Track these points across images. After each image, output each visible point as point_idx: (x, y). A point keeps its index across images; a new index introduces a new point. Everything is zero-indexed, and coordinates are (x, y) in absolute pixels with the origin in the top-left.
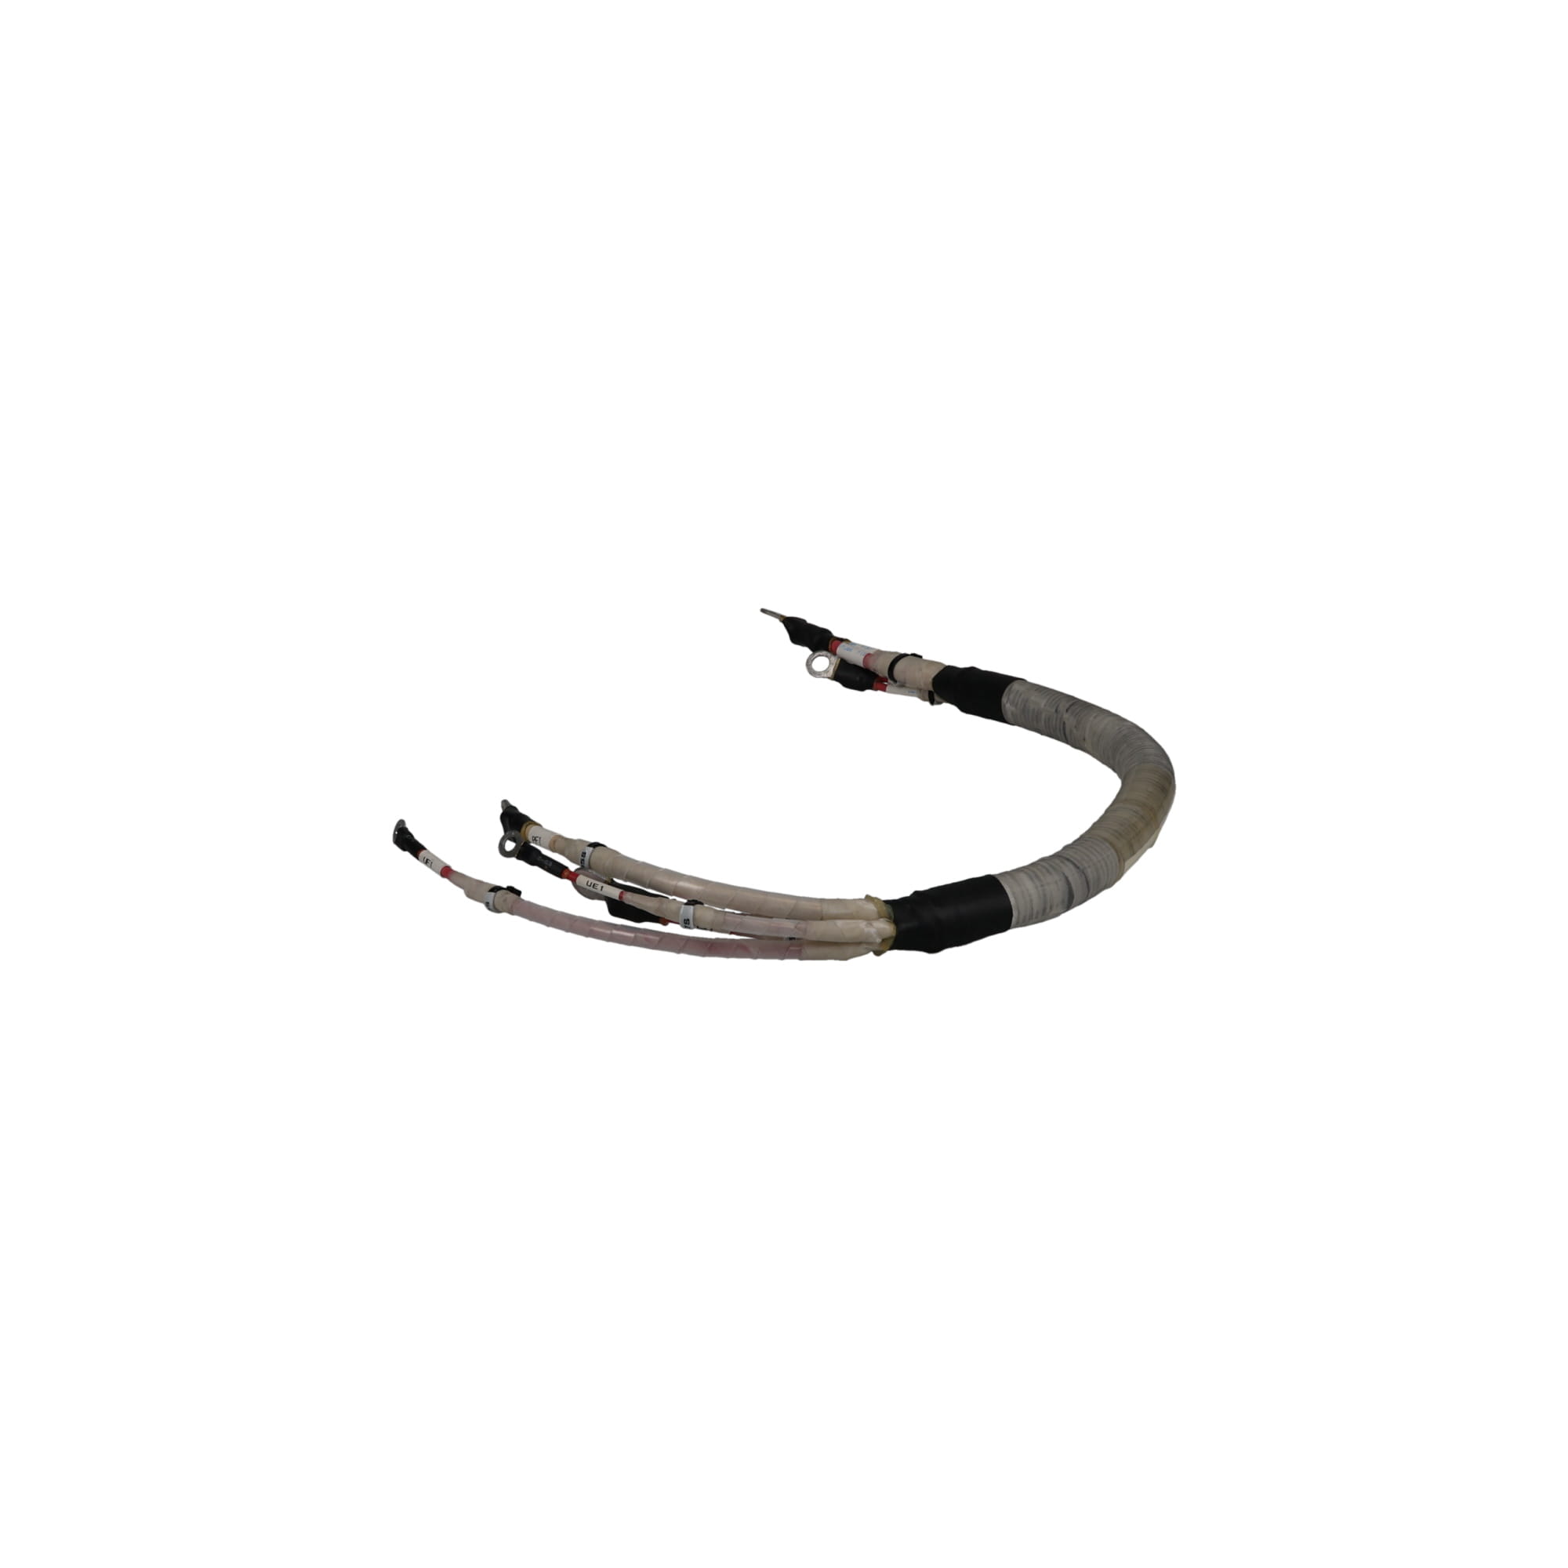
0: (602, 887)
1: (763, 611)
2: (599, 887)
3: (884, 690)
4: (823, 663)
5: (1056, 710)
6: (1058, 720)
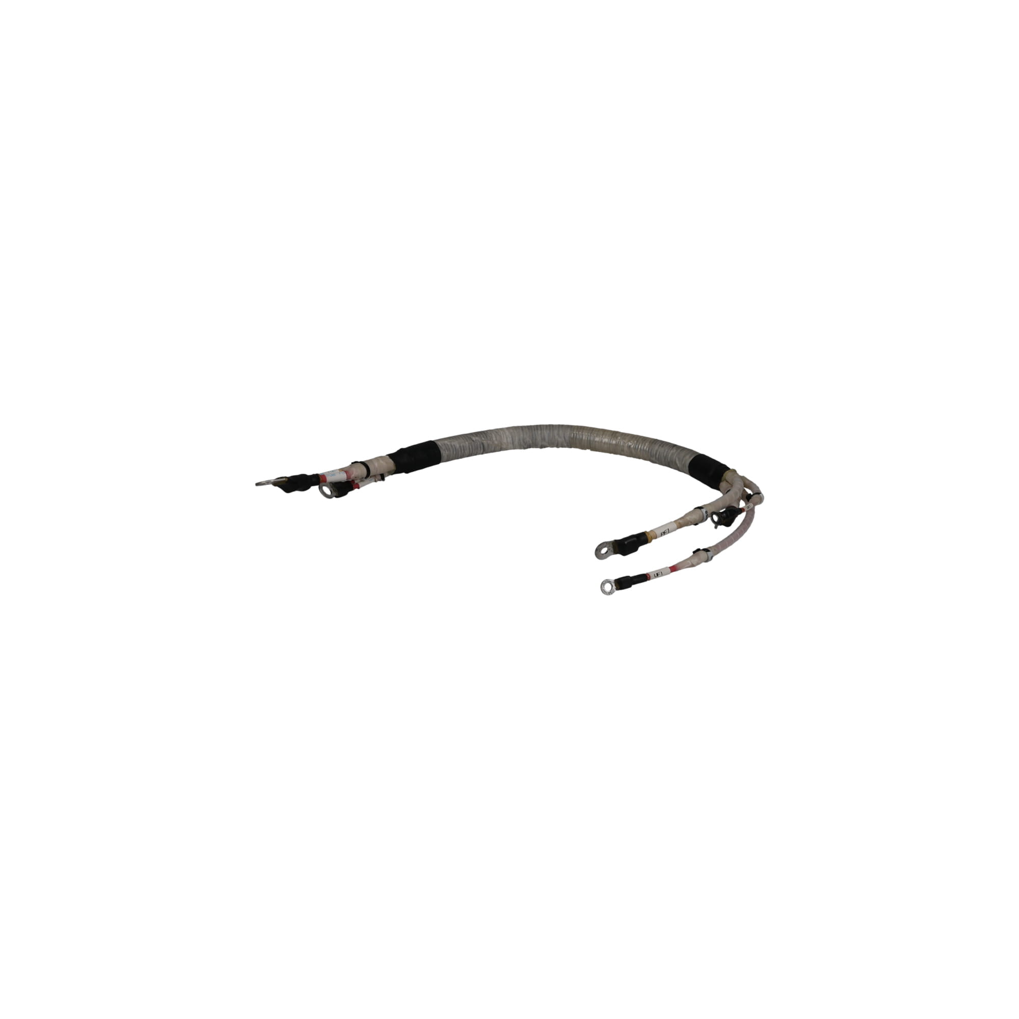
5: (473, 441)
6: (479, 444)
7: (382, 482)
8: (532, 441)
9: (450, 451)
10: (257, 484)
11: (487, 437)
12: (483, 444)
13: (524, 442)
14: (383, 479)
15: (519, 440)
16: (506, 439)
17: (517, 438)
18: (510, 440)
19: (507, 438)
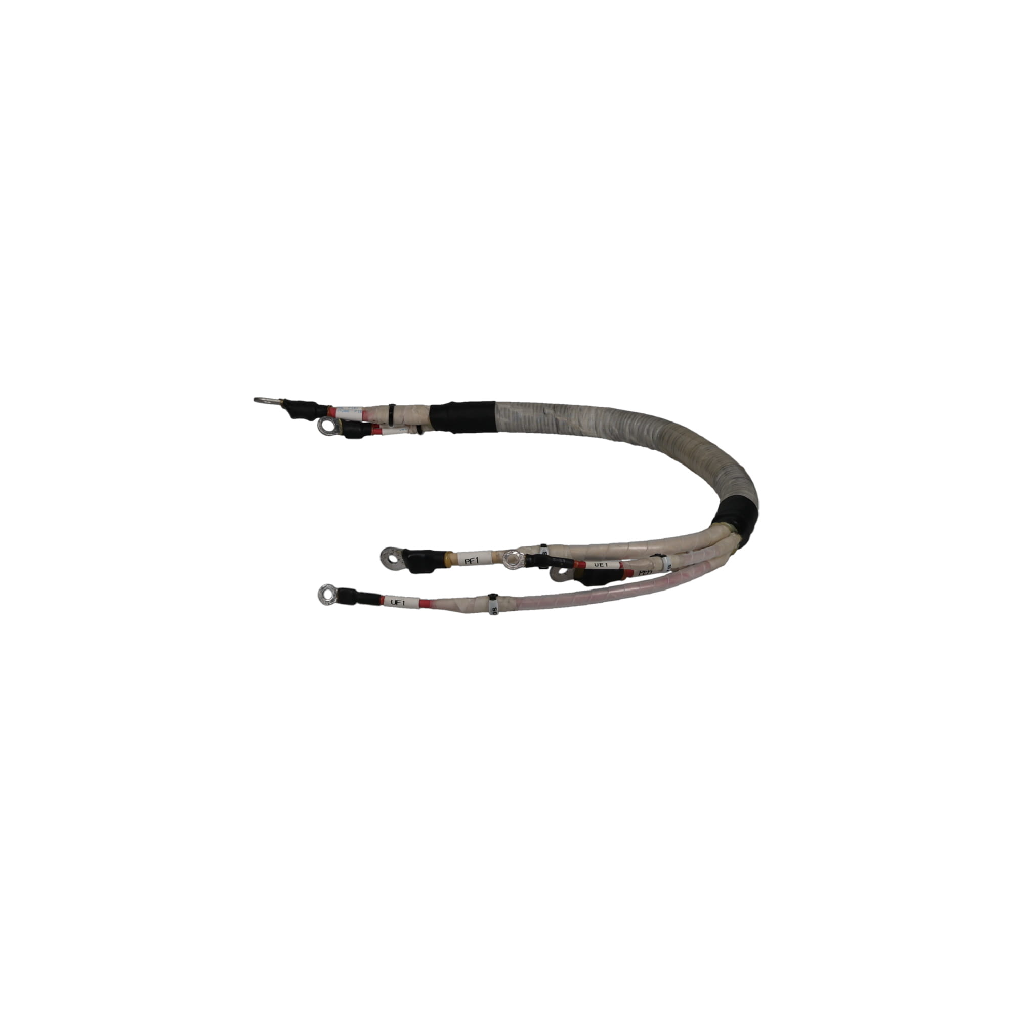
0: (606, 564)
1: (257, 400)
2: (605, 565)
3: (380, 433)
4: (329, 425)
5: (545, 413)
6: (550, 419)
7: (417, 435)
8: (618, 431)
9: (509, 419)
10: (256, 400)
11: (564, 412)
12: (556, 420)
13: (610, 430)
14: (421, 433)
15: (604, 426)
16: (587, 422)
17: (601, 423)
18: (592, 423)
19: (589, 420)
